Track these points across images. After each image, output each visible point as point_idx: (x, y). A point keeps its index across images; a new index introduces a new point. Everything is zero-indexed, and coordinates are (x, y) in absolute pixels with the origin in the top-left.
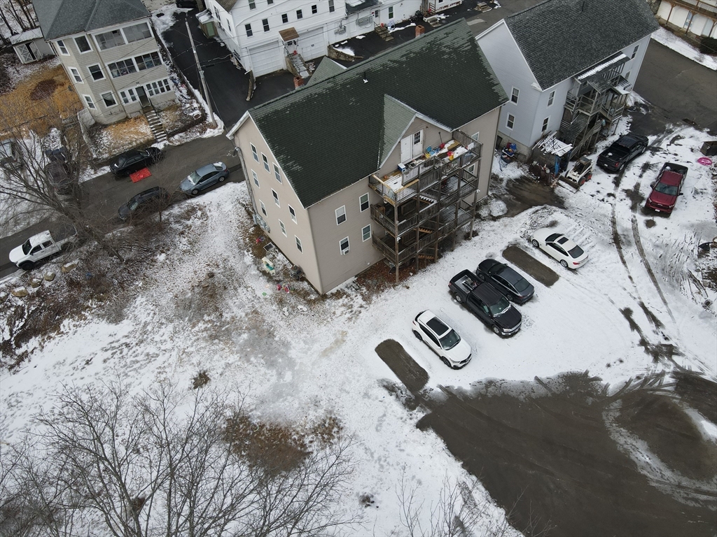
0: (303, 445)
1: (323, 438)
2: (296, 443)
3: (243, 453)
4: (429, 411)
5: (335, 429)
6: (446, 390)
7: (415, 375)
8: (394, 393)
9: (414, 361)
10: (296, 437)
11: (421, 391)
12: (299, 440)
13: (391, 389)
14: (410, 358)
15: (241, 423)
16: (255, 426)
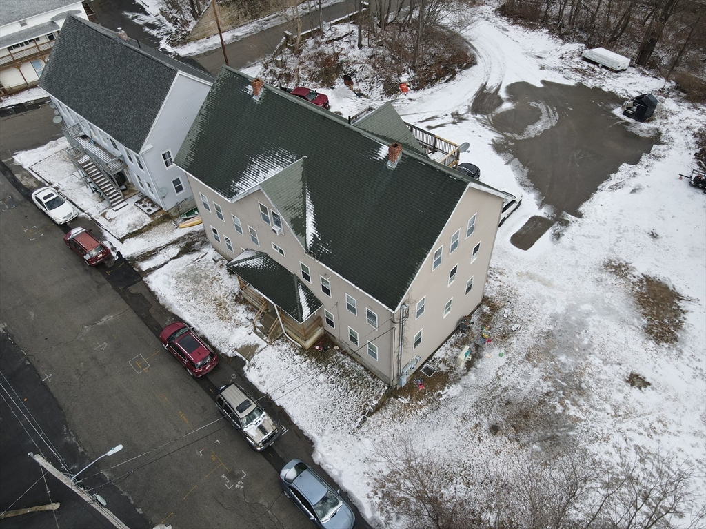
0: (641, 281)
1: (625, 270)
2: (642, 287)
3: (677, 321)
4: (564, 212)
5: (613, 264)
6: (541, 206)
7: (537, 223)
8: (561, 233)
9: (525, 225)
10: (637, 288)
11: (550, 218)
12: (638, 285)
13: (558, 236)
14: (523, 228)
15: (653, 332)
16: (648, 320)
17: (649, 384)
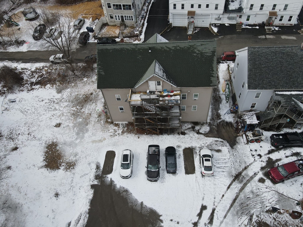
0: (60, 165)
1: (67, 167)
2: (60, 163)
3: (46, 155)
4: (100, 184)
5: (72, 167)
6: (112, 181)
7: (109, 169)
8: (97, 170)
9: (113, 164)
10: (61, 161)
11: (105, 176)
12: (61, 163)
13: (98, 167)
14: (113, 162)
15: (55, 146)
16: (57, 149)
17: (55, 127)
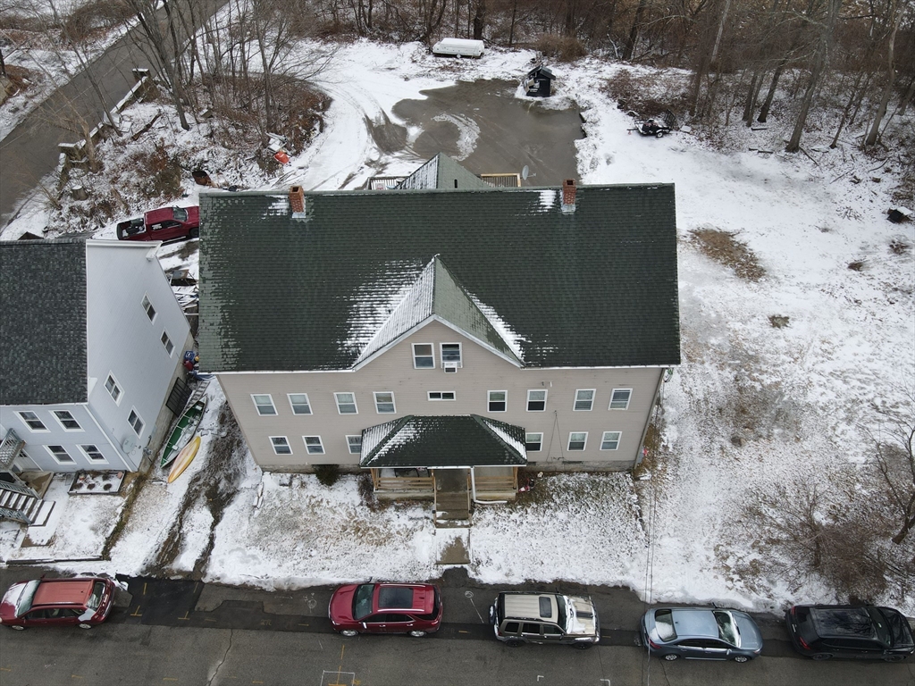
17: (787, 318)
